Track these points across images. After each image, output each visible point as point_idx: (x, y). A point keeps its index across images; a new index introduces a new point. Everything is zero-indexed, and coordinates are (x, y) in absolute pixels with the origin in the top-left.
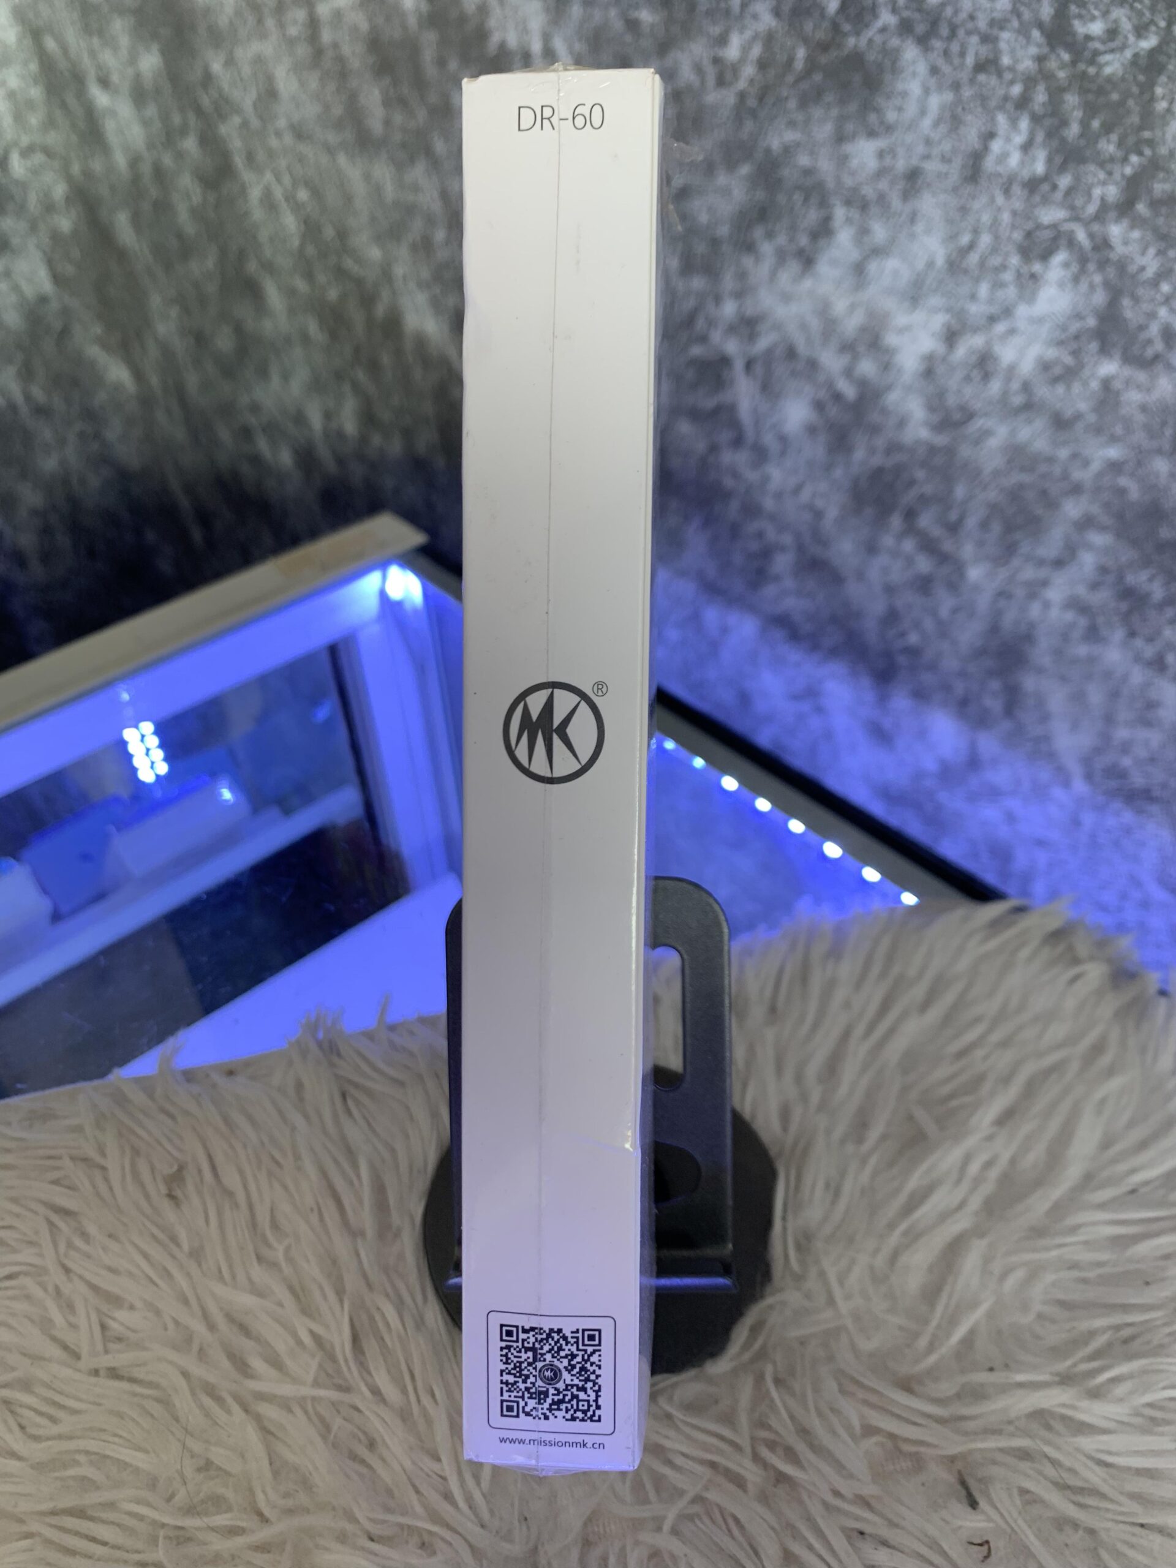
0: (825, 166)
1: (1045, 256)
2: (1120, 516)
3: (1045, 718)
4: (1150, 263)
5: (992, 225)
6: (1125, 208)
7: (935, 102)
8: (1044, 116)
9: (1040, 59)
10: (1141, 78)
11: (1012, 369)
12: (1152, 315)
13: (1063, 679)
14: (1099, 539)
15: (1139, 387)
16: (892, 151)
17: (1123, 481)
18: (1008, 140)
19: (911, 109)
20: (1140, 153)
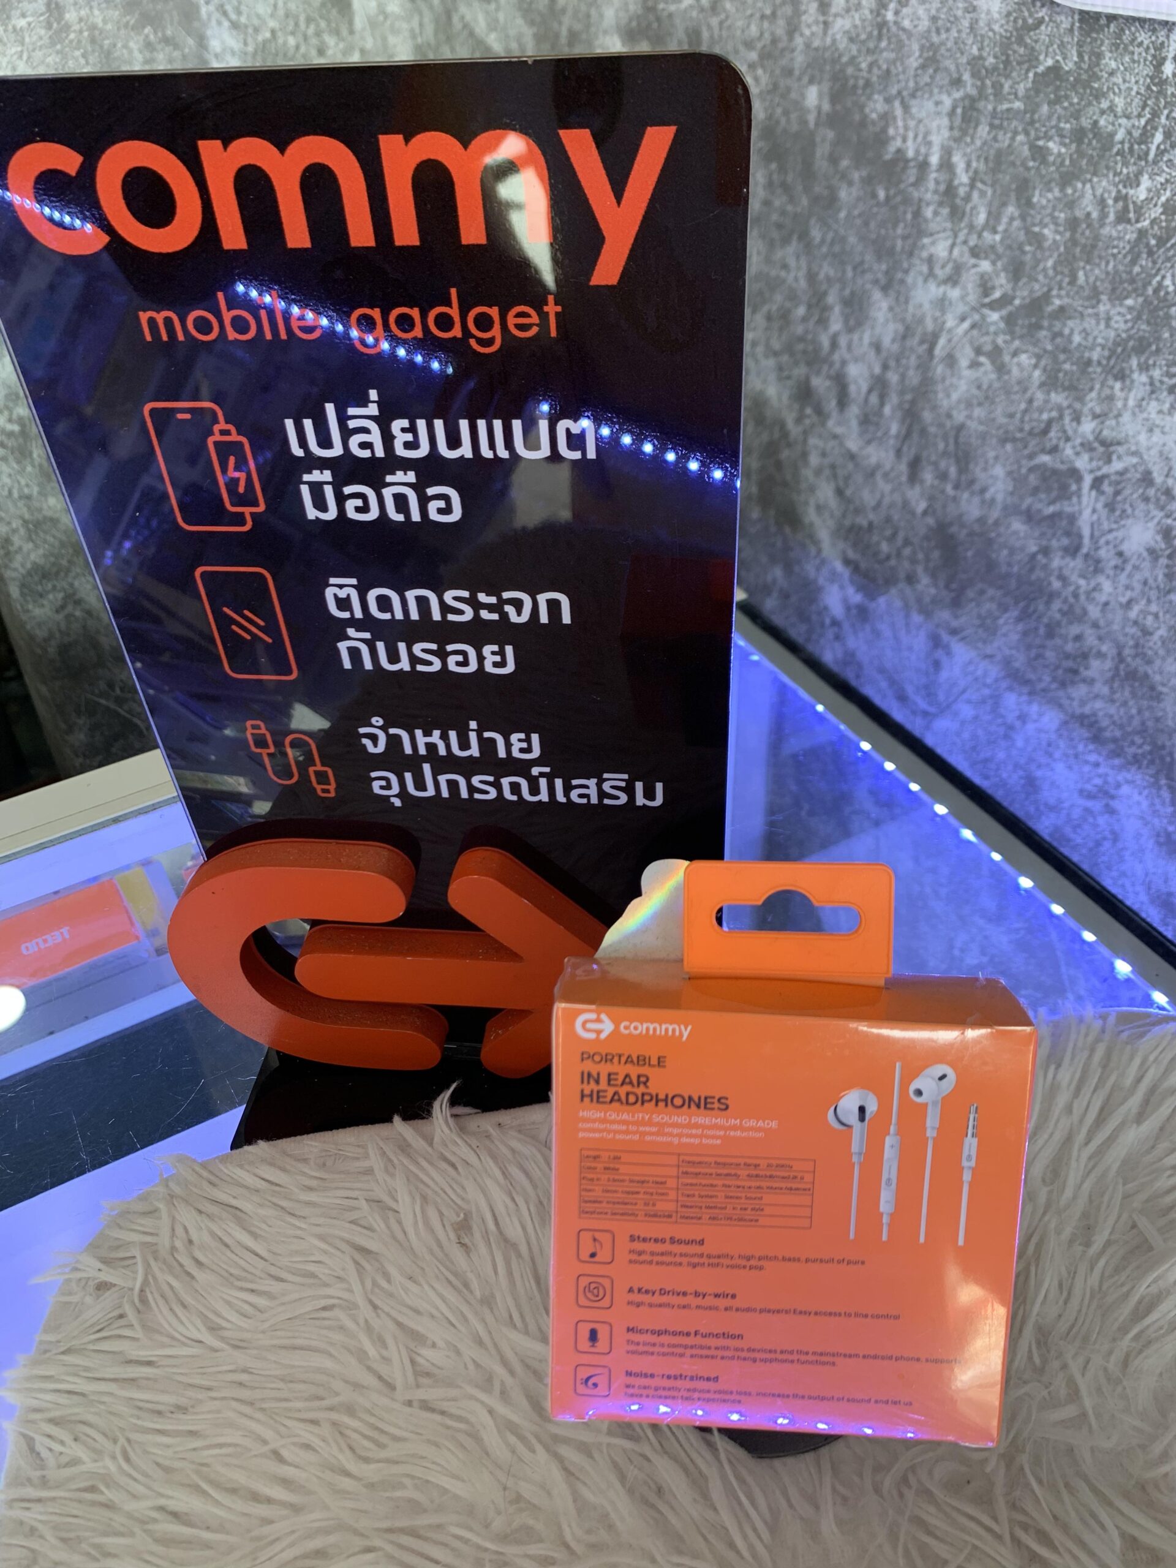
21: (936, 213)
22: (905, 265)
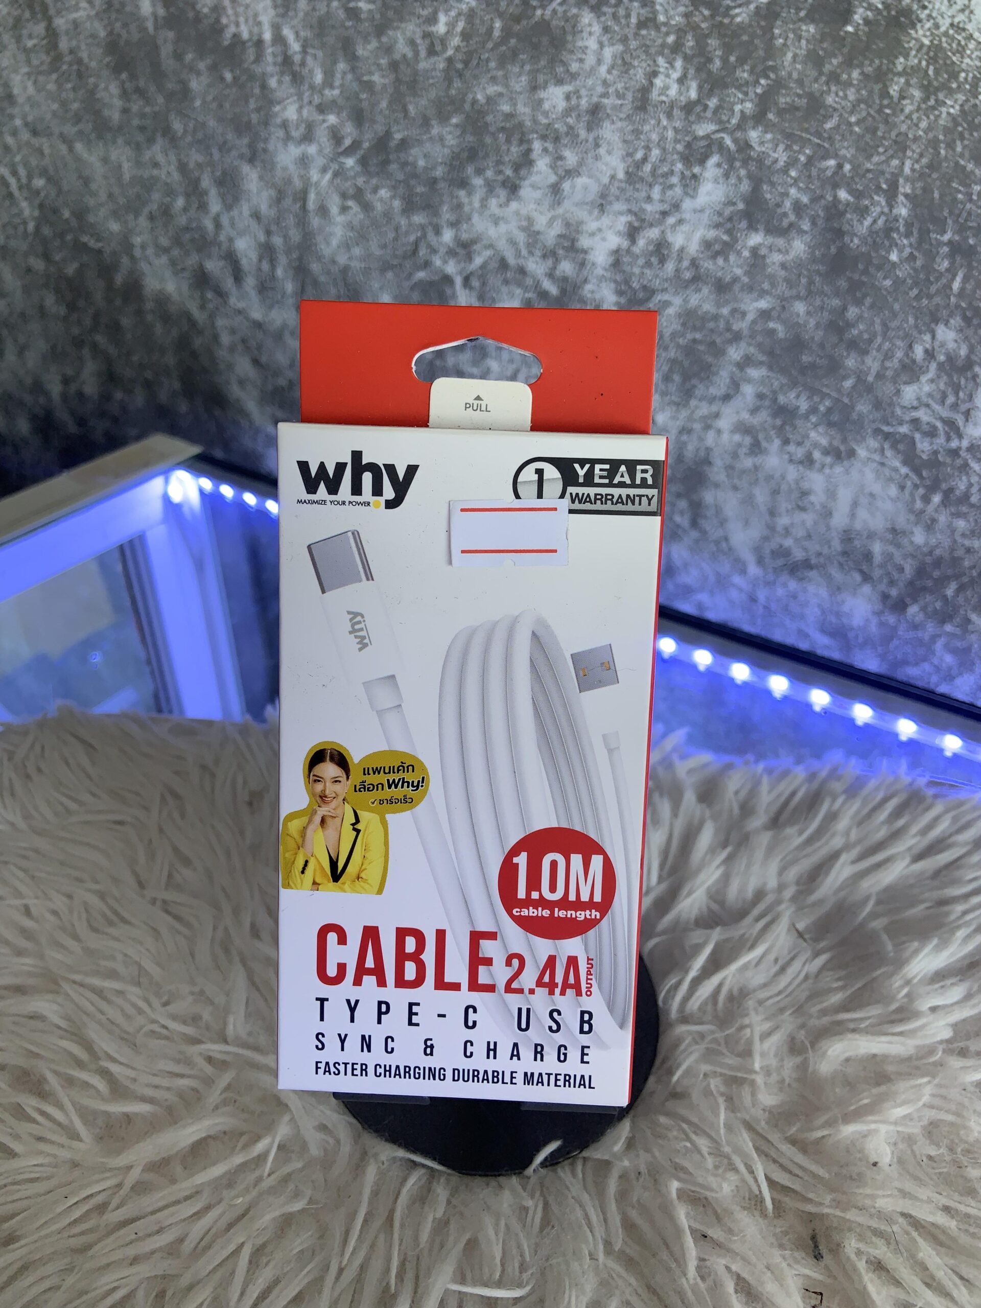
0: (523, 109)
1: (702, 161)
2: (771, 353)
3: (723, 523)
4: (781, 156)
5: (659, 141)
6: (759, 118)
7: (608, 53)
8: (693, 56)
9: (687, 15)
10: (763, 23)
11: (682, 250)
12: (787, 194)
13: (735, 488)
14: (754, 373)
15: (779, 250)
16: (577, 92)
17: (771, 325)
18: (668, 76)
19: (590, 60)
20: (767, 77)
21: (280, 82)
22: (263, 135)
